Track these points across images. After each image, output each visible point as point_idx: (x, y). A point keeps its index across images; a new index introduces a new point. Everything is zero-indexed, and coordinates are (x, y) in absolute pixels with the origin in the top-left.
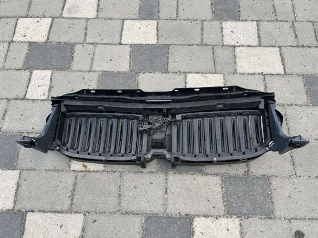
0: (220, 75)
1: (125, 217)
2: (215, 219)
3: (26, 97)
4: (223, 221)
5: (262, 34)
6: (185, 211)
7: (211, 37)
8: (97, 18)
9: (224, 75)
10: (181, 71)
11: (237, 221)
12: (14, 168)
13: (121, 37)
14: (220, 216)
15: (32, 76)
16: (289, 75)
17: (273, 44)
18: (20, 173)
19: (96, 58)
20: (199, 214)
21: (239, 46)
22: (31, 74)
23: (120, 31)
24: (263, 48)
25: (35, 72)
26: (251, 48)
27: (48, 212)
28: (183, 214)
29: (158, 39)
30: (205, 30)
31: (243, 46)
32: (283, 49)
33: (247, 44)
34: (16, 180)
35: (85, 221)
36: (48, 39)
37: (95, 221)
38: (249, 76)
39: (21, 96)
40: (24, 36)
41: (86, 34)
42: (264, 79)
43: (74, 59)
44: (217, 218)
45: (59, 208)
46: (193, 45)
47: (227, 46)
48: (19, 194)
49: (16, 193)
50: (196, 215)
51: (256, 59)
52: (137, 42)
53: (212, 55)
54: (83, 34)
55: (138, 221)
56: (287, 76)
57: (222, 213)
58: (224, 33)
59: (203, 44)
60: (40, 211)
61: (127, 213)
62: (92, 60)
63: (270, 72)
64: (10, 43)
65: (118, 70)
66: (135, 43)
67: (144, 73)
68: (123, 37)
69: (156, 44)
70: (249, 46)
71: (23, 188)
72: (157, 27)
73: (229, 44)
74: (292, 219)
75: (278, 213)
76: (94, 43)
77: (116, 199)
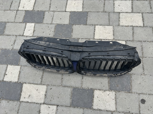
0: (111, 26)
1: (64, 88)
2: (104, 91)
3: (24, 35)
4: (108, 92)
5: (134, 6)
6: (91, 87)
7: (108, 8)
9: (113, 26)
10: (93, 24)
11: (114, 93)
12: (18, 65)
13: (66, 8)
14: (106, 90)
15: (26, 26)
16: (146, 27)
17: (139, 12)
18: (21, 67)
19: (54, 18)
20: (97, 89)
21: (122, 13)
22: (26, 25)
23: (65, 5)
24: (134, 14)
25: (28, 24)
26: (128, 14)
27: (32, 84)
28: (90, 88)
29: (83, 9)
30: (106, 5)
31: (124, 13)
32: (144, 14)
33: (126, 12)
34: (19, 70)
35: (47, 89)
36: (33, 9)
37: (51, 89)
38: (126, 27)
39: (22, 34)
40: (23, 8)
41: (50, 7)
42: (133, 28)
43: (45, 18)
44: (105, 91)
45: (36, 83)
46: (99, 12)
47: (116, 12)
48: (20, 76)
49: (19, 75)
50: (95, 89)
51: (130, 19)
52: (73, 10)
53: (108, 17)
54: (49, 7)
55: (69, 90)
56: (145, 27)
57: (107, 89)
58: (115, 6)
59: (104, 12)
60: (28, 83)
61: (65, 86)
62: (53, 19)
63: (136, 25)
64: (17, 11)
65: (64, 24)
66: (72, 11)
67: (75, 25)
68: (67, 8)
69: (82, 12)
70: (127, 13)
71: (22, 73)
72: (83, 3)
74: (140, 94)
75: (133, 90)
76: (54, 11)
77: (61, 80)
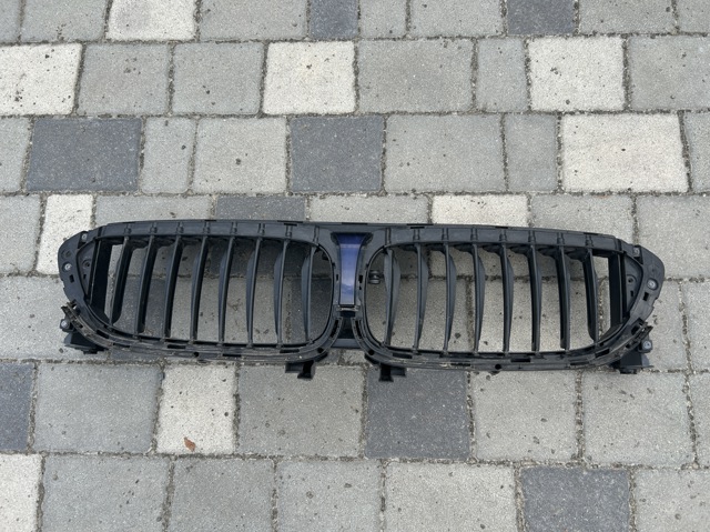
0: (519, 197)
3: (38, 269)
5: (635, 73)
7: (497, 89)
8: (197, 39)
9: (529, 197)
10: (419, 189)
12: (27, 449)
13: (262, 95)
15: (47, 212)
16: (701, 194)
17: (663, 104)
18: (43, 462)
19: (201, 157)
21: (572, 113)
22: (43, 206)
23: (258, 76)
24: (636, 117)
25: (54, 200)
26: (605, 119)
29: (358, 97)
30: (482, 67)
31: (582, 112)
32: (691, 120)
33: (595, 106)
34: (34, 479)
36: (76, 106)
38: (595, 199)
39: (25, 266)
40: (17, 100)
41: (171, 88)
42: (635, 207)
43: (146, 161)
46: (450, 113)
47: (540, 113)
48: (47, 509)
49: (39, 507)
51: (615, 149)
52: (303, 107)
53: (498, 141)
54: (163, 88)
56: (696, 198)
58: (532, 76)
59: (476, 110)
62: (192, 162)
63: (651, 187)
65: (258, 190)
66: (300, 111)
67: (323, 198)
68: (266, 96)
69: (353, 114)
70: (598, 112)
71: (52, 496)
72: (356, 62)
73: (546, 107)
76: (195, 114)
77: (267, 523)
